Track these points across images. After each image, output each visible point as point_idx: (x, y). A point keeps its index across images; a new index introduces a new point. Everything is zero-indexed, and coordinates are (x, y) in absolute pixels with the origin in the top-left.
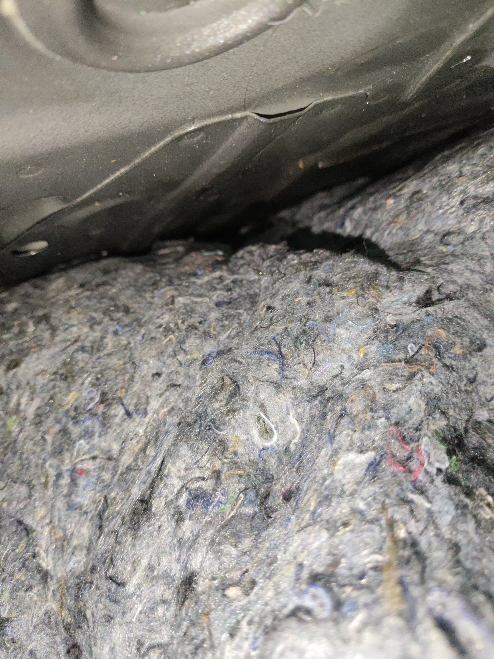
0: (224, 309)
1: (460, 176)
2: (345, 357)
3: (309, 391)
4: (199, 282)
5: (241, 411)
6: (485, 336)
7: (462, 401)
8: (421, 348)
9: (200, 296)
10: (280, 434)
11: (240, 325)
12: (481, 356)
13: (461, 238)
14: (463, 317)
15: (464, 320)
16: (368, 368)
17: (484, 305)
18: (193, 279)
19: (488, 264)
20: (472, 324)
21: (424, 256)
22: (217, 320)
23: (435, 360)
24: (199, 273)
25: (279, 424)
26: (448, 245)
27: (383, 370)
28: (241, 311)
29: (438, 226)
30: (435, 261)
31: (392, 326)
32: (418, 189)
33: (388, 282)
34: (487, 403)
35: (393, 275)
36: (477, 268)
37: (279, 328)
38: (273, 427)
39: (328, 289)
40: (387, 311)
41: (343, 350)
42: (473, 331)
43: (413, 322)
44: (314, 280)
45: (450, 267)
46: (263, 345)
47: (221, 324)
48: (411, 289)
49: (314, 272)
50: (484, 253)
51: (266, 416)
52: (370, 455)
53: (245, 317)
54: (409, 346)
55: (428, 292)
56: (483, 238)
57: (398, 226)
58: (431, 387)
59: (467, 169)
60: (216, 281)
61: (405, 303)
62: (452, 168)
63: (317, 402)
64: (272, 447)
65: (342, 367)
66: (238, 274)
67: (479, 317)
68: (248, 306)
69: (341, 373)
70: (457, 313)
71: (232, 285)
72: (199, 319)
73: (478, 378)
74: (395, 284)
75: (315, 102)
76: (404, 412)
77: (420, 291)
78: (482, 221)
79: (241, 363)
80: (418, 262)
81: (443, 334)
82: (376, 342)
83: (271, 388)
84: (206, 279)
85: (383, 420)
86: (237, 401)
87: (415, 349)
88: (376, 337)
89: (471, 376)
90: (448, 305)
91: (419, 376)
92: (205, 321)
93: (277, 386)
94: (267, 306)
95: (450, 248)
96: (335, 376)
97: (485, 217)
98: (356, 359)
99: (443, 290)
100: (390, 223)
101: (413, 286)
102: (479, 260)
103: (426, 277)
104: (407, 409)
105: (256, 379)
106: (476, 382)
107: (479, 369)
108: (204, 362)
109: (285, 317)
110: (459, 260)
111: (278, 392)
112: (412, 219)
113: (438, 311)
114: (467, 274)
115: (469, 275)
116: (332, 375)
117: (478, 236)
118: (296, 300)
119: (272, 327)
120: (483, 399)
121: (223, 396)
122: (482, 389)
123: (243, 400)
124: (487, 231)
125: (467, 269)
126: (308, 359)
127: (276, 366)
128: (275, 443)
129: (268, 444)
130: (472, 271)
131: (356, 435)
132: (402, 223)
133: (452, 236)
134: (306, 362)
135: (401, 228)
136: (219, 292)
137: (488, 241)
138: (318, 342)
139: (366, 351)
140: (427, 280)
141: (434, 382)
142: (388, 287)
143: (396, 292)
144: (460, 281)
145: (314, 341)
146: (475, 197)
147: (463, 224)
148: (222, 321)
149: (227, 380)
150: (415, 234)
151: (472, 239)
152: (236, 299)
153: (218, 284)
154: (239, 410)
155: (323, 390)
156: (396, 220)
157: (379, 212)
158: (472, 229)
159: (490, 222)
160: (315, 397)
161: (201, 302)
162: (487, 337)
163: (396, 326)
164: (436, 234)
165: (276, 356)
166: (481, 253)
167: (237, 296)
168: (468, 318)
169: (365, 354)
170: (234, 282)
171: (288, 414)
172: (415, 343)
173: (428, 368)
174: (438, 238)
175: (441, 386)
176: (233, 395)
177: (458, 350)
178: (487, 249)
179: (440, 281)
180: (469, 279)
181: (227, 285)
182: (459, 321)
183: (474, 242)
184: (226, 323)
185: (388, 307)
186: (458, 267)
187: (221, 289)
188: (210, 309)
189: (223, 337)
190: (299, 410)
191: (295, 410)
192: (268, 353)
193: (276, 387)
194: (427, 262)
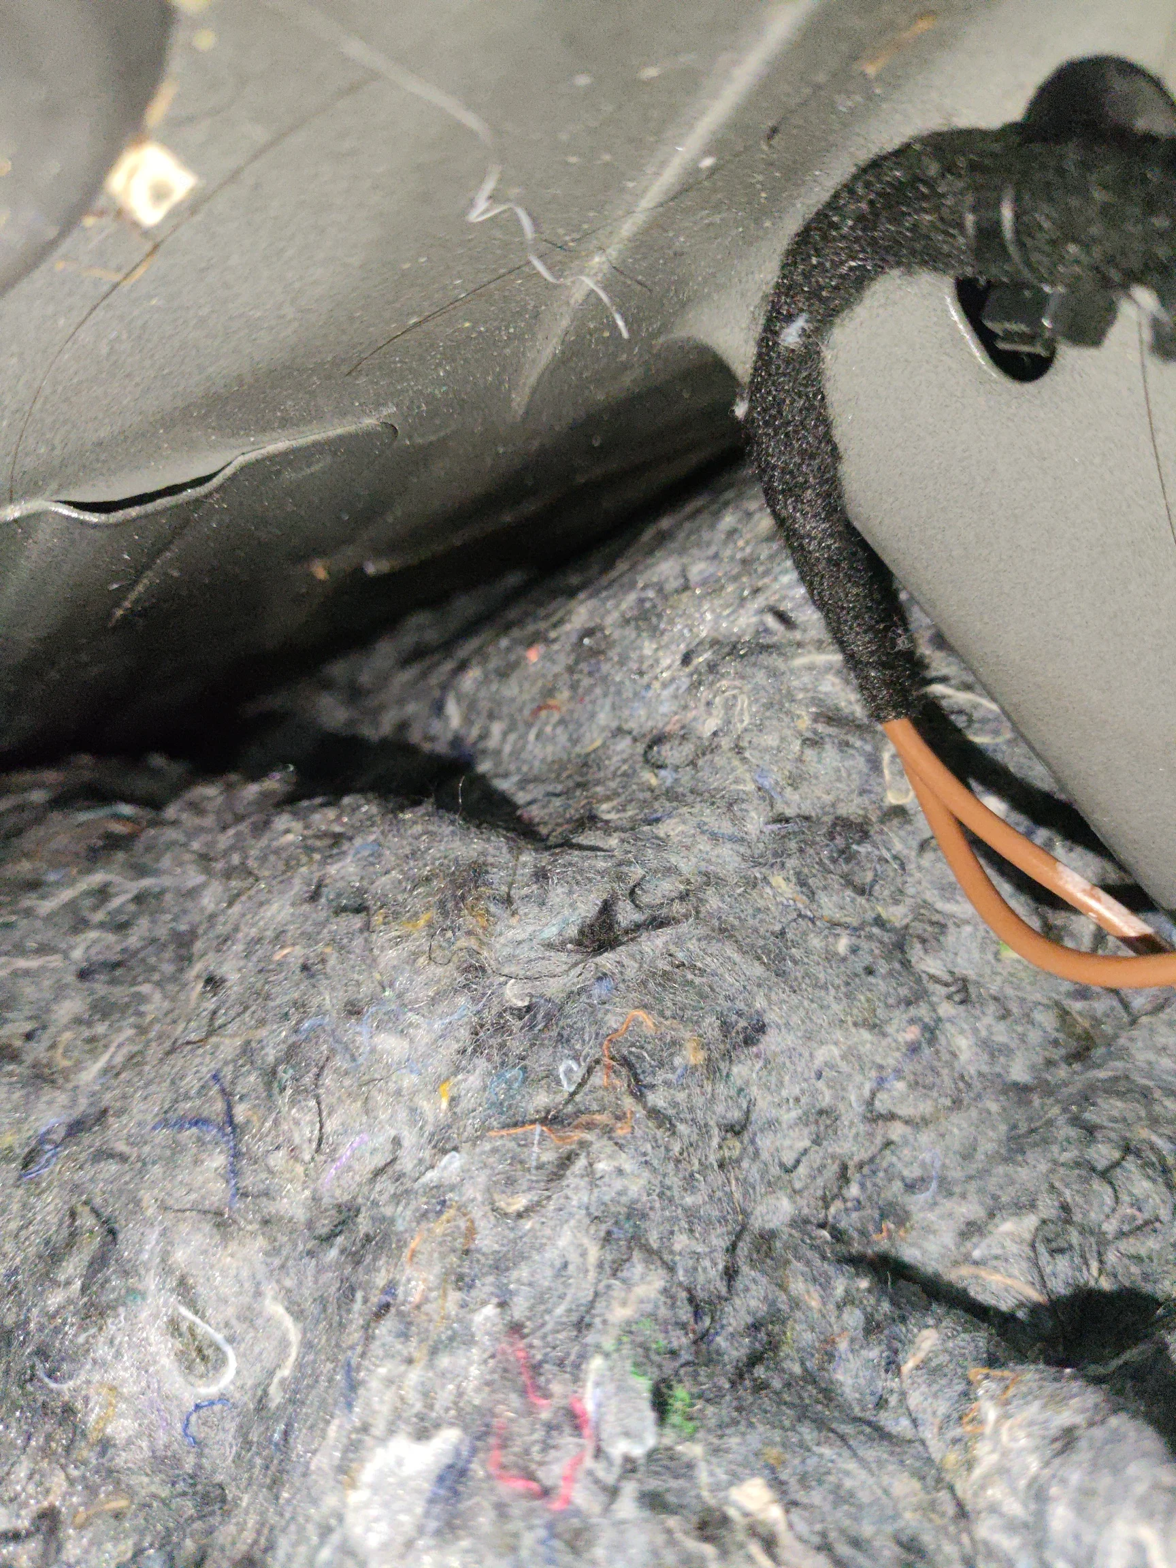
0: (100, 987)
1: (686, 587)
2: (403, 1115)
3: (310, 1225)
4: (46, 906)
5: (121, 1310)
6: (760, 1003)
7: (710, 1197)
8: (590, 1071)
9: (43, 950)
10: (244, 1355)
11: (142, 1030)
12: (758, 1056)
13: (688, 749)
14: (699, 964)
15: (702, 972)
16: (455, 1149)
17: (751, 922)
18: (28, 901)
19: (753, 814)
20: (722, 977)
21: (608, 798)
22: (78, 1021)
23: (628, 1103)
24: (52, 877)
25: (239, 1328)
26: (660, 767)
27: (495, 1151)
28: (145, 989)
29: (640, 718)
30: (630, 813)
31: (520, 1013)
32: (592, 624)
33: (510, 886)
34: (786, 1177)
35: (524, 865)
36: (726, 827)
37: (229, 1045)
38: (219, 1337)
39: (357, 921)
40: (506, 971)
41: (399, 1093)
42: (727, 998)
43: (570, 994)
44: (328, 893)
45: (661, 830)
46: (187, 1097)
47: (87, 1033)
48: (568, 901)
49: (333, 870)
50: (741, 787)
51: (196, 1313)
52: (448, 1439)
53: (156, 1004)
54: (562, 1069)
55: (607, 908)
56: (738, 750)
57: (556, 717)
58: (618, 1184)
59: (698, 569)
60: (88, 902)
61: (549, 946)
62: (665, 568)
63: (333, 1254)
64: (223, 1398)
65: (397, 1142)
66: (156, 873)
67: (736, 957)
68: (168, 968)
69: (394, 1161)
70: (681, 956)
71: (132, 907)
72: (28, 1027)
73: (753, 1117)
74: (526, 891)
75: (241, 460)
76: (549, 1273)
77: (587, 907)
78: (729, 707)
79: (123, 1158)
80: (589, 820)
81: (648, 1021)
82: (481, 1064)
83: (207, 1227)
84: (67, 895)
85: (490, 1310)
86: (107, 1281)
87: (577, 1078)
88: (478, 1048)
89: (736, 1115)
90: (654, 943)
91: (581, 1162)
92: (44, 1027)
93: (221, 1222)
94: (205, 976)
95: (667, 775)
96: (378, 1173)
97: (735, 697)
98: (431, 1119)
99: (645, 899)
100: (540, 708)
101: (570, 892)
102: (730, 805)
103: (601, 864)
104: (558, 1264)
105: (164, 1208)
106: (751, 1129)
107: (754, 1091)
108: (28, 1161)
109: (246, 1008)
110: (685, 810)
111: (226, 1238)
112: (582, 700)
113: (626, 961)
114: (704, 845)
115: (708, 848)
116: (371, 1167)
117: (725, 743)
118: (277, 957)
119: (214, 1039)
120: (775, 1171)
121: (73, 1267)
122: (768, 1142)
123: (126, 1274)
124: (746, 730)
125: (703, 832)
126: (305, 1133)
127: (218, 1160)
128: (233, 1382)
129: (209, 1390)
130: (715, 837)
131: (414, 1376)
132: (564, 709)
133: (668, 746)
134: (297, 1140)
135: (562, 722)
136: (93, 935)
137: (747, 754)
138: (328, 1080)
139: (454, 1092)
140: (602, 873)
141: (628, 1167)
142: (508, 901)
143: (531, 910)
144: (687, 866)
145: (318, 1076)
146: (715, 643)
147: (691, 715)
148: (89, 1024)
149: (87, 1220)
150: (593, 740)
151: (712, 751)
152: (137, 952)
153: (95, 908)
154: (114, 1308)
155: (346, 1215)
156: (551, 702)
157: (513, 680)
158: (710, 725)
159: (750, 705)
160: (328, 1239)
161: (43, 969)
162: (765, 1004)
163: (529, 1009)
164: (635, 740)
165: (221, 1129)
166: (734, 787)
167: (139, 945)
168: (712, 964)
169: (454, 1101)
170: (139, 899)
171: (258, 1294)
172: (576, 1058)
173: (608, 1131)
174: (640, 748)
175: (646, 1174)
176: (99, 1262)
177: (691, 1056)
178: (748, 776)
179: (637, 872)
180: (709, 861)
181: (119, 911)
182: (690, 976)
183: (719, 760)
184: (101, 1029)
185: (511, 958)
186: (681, 828)
187: (102, 925)
188: (60, 991)
189: (90, 1074)
190: (288, 1283)
191: (278, 1281)
192: (197, 1122)
193: (218, 1225)
194: (612, 816)
